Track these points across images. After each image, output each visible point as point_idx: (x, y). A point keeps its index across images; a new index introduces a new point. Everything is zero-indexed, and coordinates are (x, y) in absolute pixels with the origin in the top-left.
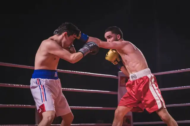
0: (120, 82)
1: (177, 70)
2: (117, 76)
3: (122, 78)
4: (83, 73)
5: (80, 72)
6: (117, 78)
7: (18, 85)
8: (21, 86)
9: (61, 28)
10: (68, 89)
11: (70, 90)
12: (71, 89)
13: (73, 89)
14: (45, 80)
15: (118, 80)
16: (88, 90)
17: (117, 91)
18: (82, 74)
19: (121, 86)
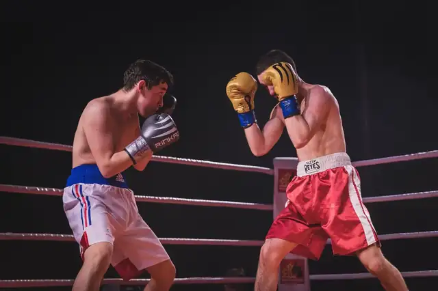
0: (279, 184)
1: (410, 154)
2: (272, 167)
3: (282, 172)
4: (194, 161)
5: (187, 158)
6: (271, 173)
7: (46, 190)
8: (54, 190)
9: (129, 74)
10: (160, 198)
11: (163, 199)
12: (167, 198)
13: (171, 198)
14: (93, 185)
15: (272, 177)
16: (205, 201)
17: (271, 203)
18: (192, 164)
19: (279, 191)
